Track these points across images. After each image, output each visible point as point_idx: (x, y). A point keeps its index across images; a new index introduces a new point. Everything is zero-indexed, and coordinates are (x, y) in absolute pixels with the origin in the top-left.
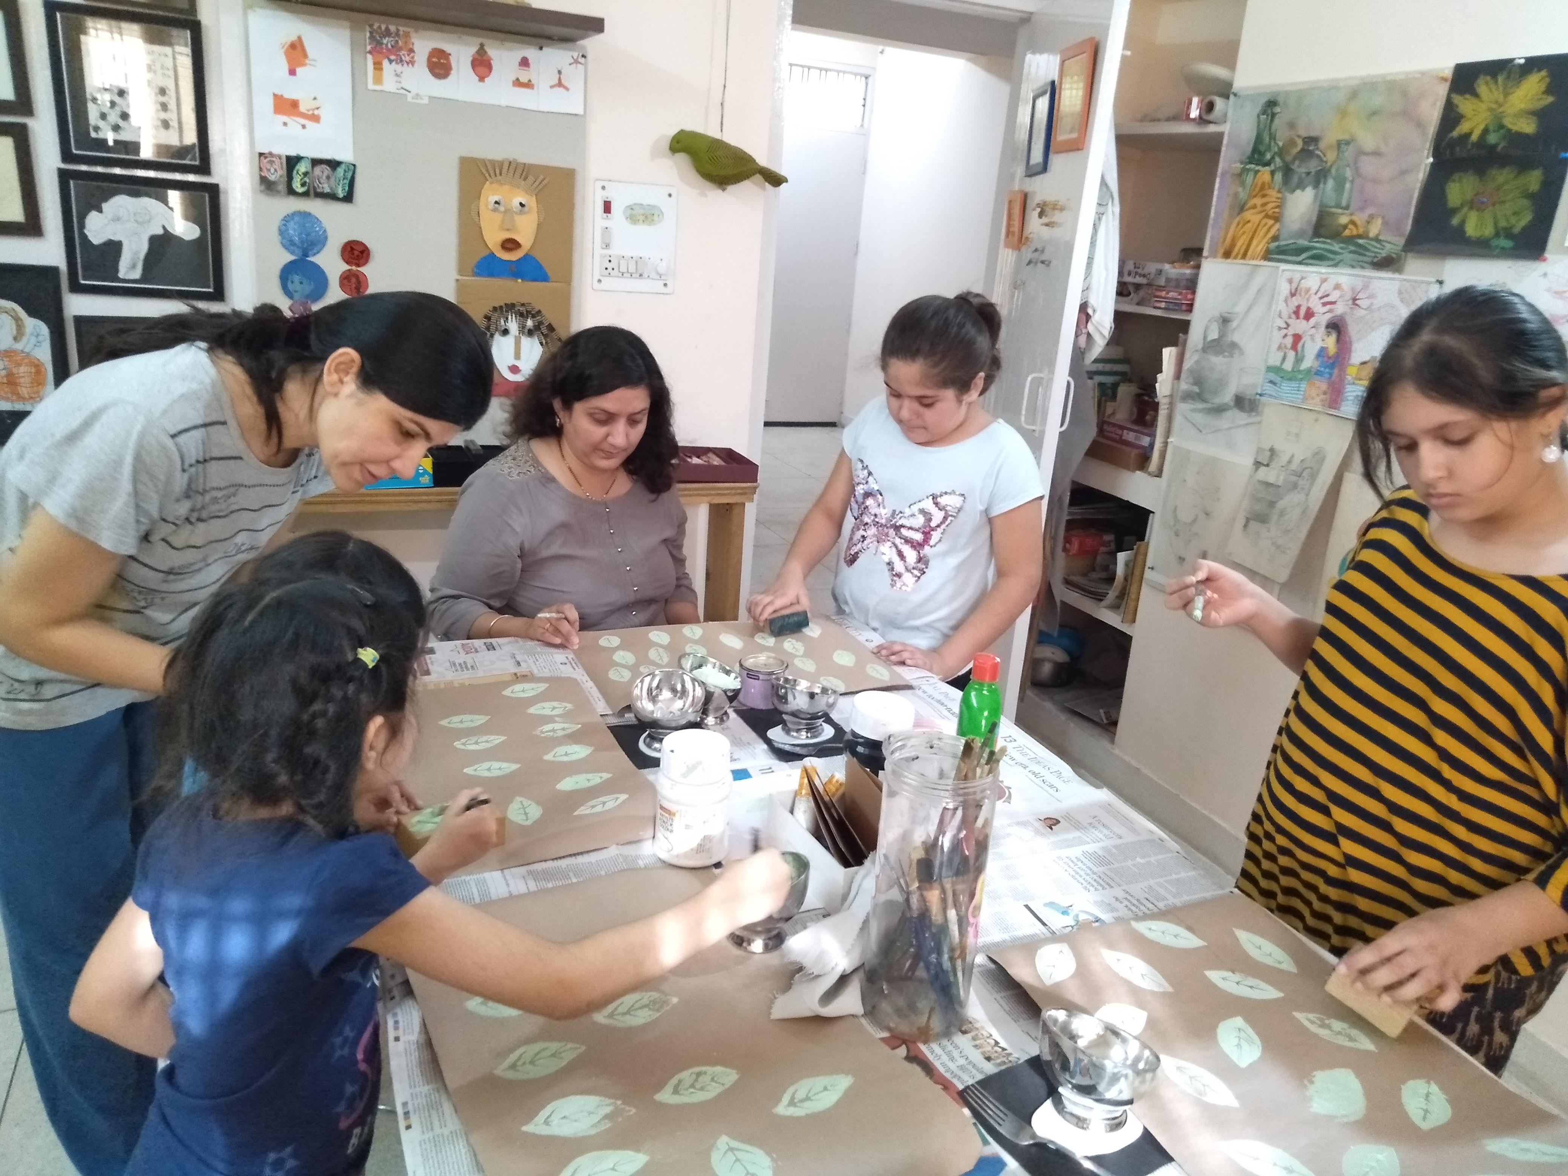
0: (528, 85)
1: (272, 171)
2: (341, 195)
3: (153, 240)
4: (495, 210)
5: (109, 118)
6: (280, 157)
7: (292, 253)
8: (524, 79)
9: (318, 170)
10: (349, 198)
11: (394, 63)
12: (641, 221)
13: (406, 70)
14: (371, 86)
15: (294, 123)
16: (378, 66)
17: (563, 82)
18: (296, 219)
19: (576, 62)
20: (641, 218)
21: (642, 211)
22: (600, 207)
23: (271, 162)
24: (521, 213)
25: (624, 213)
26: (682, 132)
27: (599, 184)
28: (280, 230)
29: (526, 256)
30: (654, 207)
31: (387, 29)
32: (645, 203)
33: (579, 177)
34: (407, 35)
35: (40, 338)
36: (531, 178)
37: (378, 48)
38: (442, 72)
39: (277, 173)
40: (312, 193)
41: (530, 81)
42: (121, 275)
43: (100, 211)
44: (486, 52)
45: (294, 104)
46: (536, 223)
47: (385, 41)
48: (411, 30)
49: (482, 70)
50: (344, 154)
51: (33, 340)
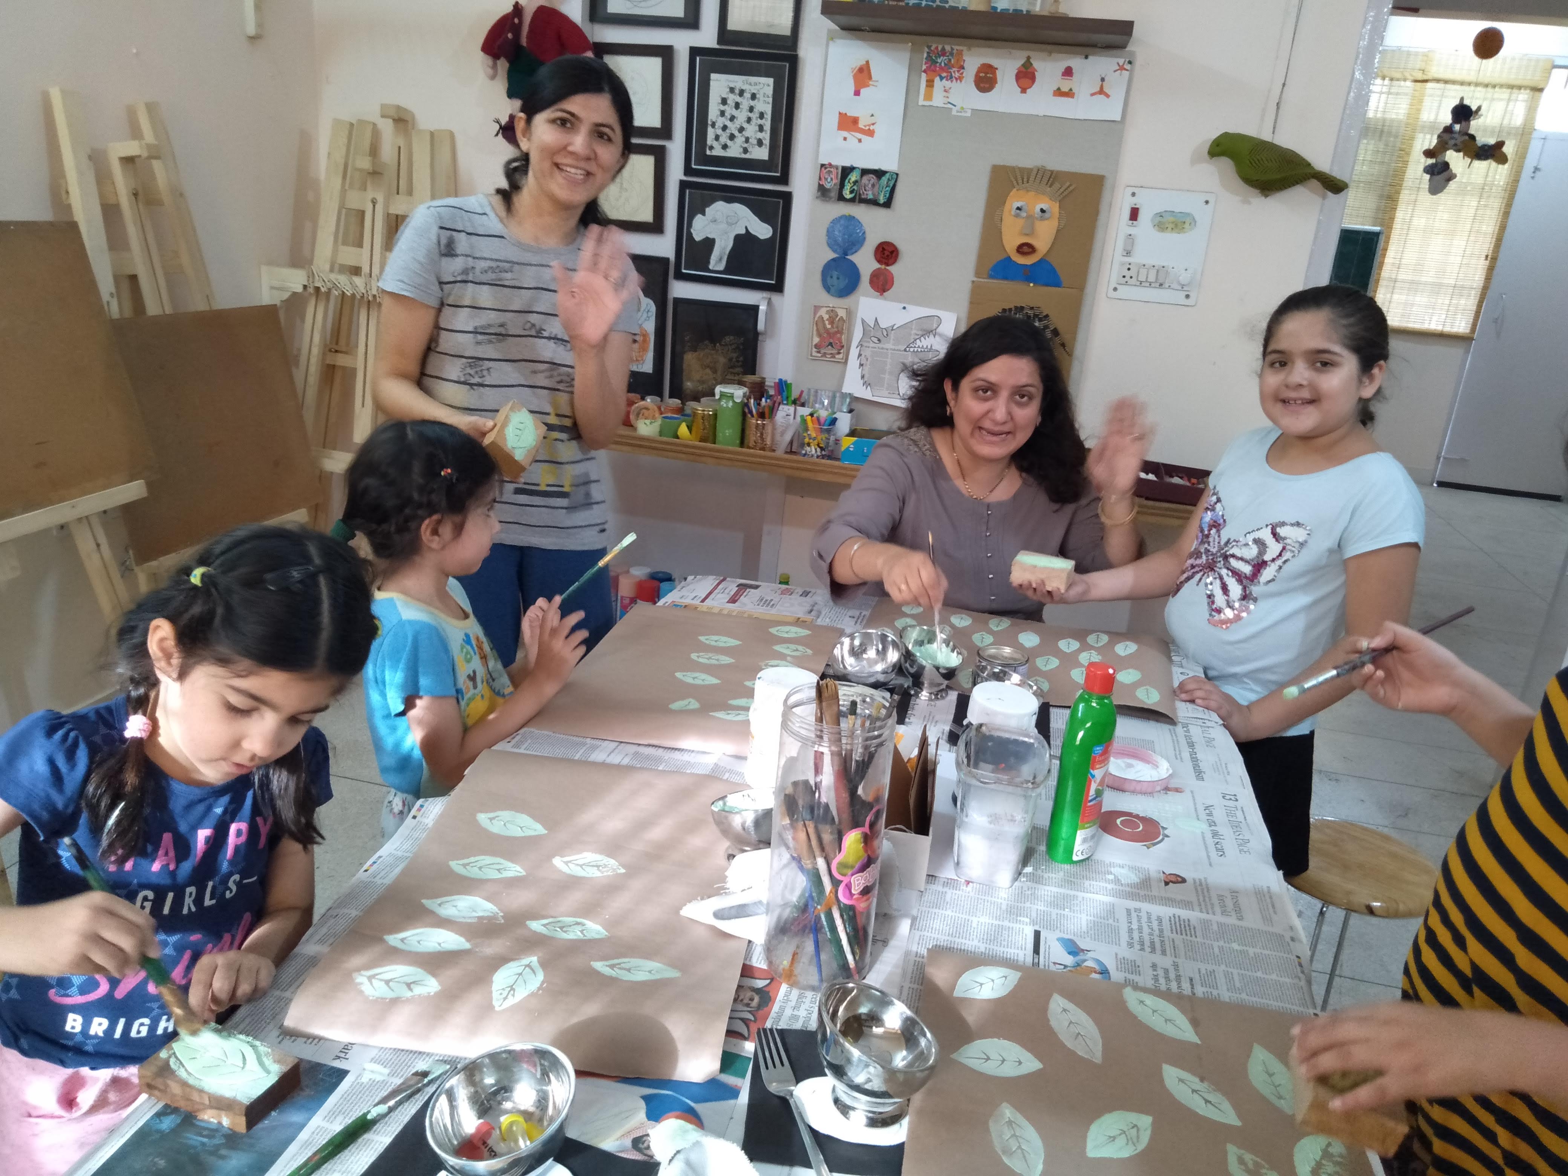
0: (1069, 94)
1: (829, 180)
2: (882, 201)
3: (738, 238)
4: (1017, 216)
5: (721, 139)
6: (837, 168)
7: (835, 251)
8: (1065, 89)
9: (865, 179)
10: (888, 204)
11: (944, 80)
12: (1170, 229)
13: (954, 85)
14: (921, 102)
15: (852, 137)
16: (930, 84)
17: (1105, 90)
18: (842, 222)
19: (1122, 68)
20: (1170, 226)
21: (1172, 219)
22: (1127, 213)
23: (830, 172)
24: (1042, 219)
25: (1152, 220)
26: (1226, 136)
27: (1130, 190)
28: (828, 231)
29: (1042, 261)
30: (1188, 215)
31: (943, 49)
32: (1177, 210)
33: (1108, 184)
34: (960, 53)
35: (650, 314)
36: (1057, 185)
37: (932, 67)
38: (986, 86)
39: (831, 183)
40: (858, 199)
41: (1071, 90)
42: (711, 267)
43: (704, 214)
44: (1031, 64)
45: (855, 121)
46: (1056, 229)
47: (939, 61)
48: (964, 48)
49: (1027, 81)
50: (889, 164)
51: (645, 315)
